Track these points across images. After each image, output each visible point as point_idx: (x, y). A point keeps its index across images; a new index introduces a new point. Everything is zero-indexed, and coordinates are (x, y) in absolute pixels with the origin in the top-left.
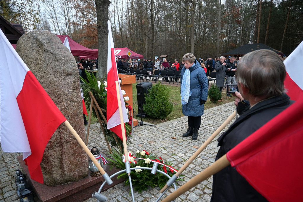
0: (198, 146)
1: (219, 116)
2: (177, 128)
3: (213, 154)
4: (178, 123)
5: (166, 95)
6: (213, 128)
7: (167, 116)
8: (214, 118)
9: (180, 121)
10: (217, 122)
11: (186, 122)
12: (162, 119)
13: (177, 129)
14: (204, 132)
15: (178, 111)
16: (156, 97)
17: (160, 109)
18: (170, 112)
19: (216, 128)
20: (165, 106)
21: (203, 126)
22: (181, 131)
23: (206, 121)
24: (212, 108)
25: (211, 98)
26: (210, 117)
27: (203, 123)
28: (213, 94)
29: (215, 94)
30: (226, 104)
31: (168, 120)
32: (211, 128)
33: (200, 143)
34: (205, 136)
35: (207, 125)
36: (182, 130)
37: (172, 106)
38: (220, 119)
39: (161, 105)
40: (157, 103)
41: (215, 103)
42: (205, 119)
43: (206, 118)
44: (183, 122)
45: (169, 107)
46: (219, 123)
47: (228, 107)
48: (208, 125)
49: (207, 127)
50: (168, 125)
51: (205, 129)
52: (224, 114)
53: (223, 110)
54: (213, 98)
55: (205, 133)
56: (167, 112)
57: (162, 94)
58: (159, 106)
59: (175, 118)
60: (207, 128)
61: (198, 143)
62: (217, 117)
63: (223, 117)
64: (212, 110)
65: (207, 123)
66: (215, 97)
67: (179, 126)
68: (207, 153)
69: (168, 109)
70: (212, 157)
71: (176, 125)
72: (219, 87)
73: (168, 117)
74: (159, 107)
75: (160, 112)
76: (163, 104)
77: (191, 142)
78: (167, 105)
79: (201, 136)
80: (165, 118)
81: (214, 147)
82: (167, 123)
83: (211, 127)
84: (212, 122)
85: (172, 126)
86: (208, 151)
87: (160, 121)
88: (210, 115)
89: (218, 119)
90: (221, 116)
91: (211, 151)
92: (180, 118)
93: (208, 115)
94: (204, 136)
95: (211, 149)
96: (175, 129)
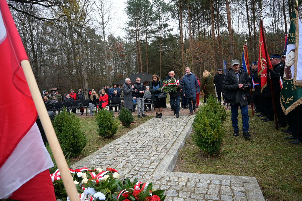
0: (143, 180)
1: (143, 138)
2: (102, 162)
3: (167, 185)
4: (100, 156)
5: (76, 124)
6: (145, 153)
7: (80, 152)
8: (139, 142)
9: (102, 153)
10: (144, 144)
11: (110, 153)
12: (75, 157)
13: (104, 164)
14: (138, 160)
15: (90, 143)
16: (63, 128)
17: (71, 144)
18: (84, 145)
19: (148, 151)
20: (78, 138)
21: (133, 152)
22: (110, 165)
23: (132, 147)
24: (130, 132)
25: (123, 123)
26: (134, 142)
27: (130, 149)
28: (125, 118)
29: (127, 117)
30: (140, 126)
31: (84, 156)
32: (143, 153)
33: (142, 174)
34: (143, 164)
35: (136, 151)
36: (110, 163)
37: (85, 137)
38: (146, 141)
39: (72, 138)
40: (66, 136)
41: (128, 127)
42: (130, 145)
43: (130, 143)
44: (106, 153)
45: (83, 139)
46: (147, 146)
47: (145, 128)
48: (138, 150)
49: (138, 152)
50: (88, 162)
51: (137, 155)
52: (147, 135)
53: (142, 132)
54: (125, 122)
55: (140, 161)
56: (80, 146)
57: (71, 124)
58: (70, 139)
59: (91, 152)
60: (139, 154)
61: (140, 175)
62: (141, 139)
63: (147, 138)
64: (131, 134)
65: (135, 148)
66: (128, 120)
67: (103, 160)
68: (160, 186)
69: (81, 141)
70: (168, 189)
71: (99, 159)
72: (129, 110)
73: (82, 152)
74: (70, 141)
75: (72, 147)
76: (74, 137)
77: (131, 177)
78: (80, 136)
79: (138, 165)
80: (78, 154)
81: (161, 175)
82: (86, 160)
83: (142, 151)
84: (139, 146)
85: (94, 162)
86: (159, 182)
87: (72, 160)
88: (132, 139)
89: (144, 142)
90: (144, 138)
91: (163, 181)
92: (99, 150)
93: (130, 140)
94: (141, 164)
95: (160, 179)
96: (100, 165)
